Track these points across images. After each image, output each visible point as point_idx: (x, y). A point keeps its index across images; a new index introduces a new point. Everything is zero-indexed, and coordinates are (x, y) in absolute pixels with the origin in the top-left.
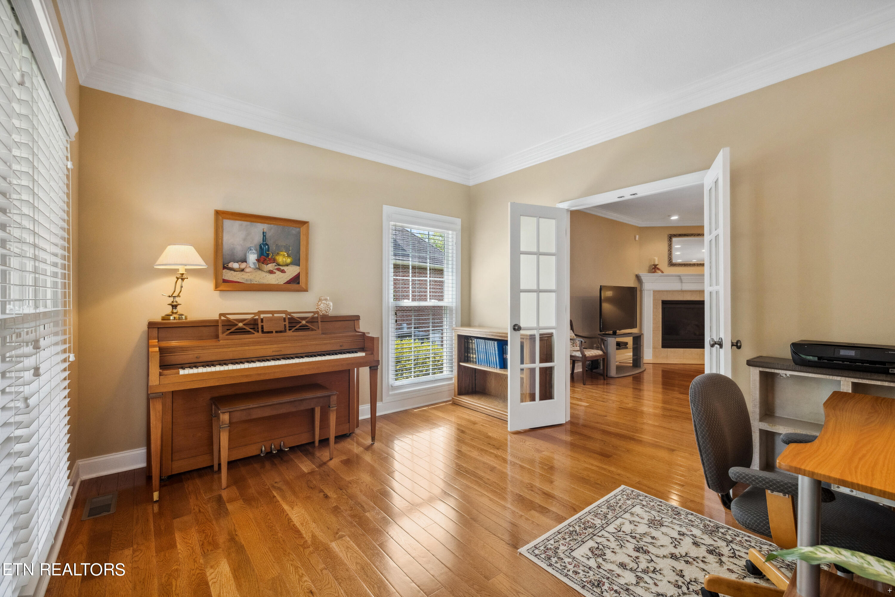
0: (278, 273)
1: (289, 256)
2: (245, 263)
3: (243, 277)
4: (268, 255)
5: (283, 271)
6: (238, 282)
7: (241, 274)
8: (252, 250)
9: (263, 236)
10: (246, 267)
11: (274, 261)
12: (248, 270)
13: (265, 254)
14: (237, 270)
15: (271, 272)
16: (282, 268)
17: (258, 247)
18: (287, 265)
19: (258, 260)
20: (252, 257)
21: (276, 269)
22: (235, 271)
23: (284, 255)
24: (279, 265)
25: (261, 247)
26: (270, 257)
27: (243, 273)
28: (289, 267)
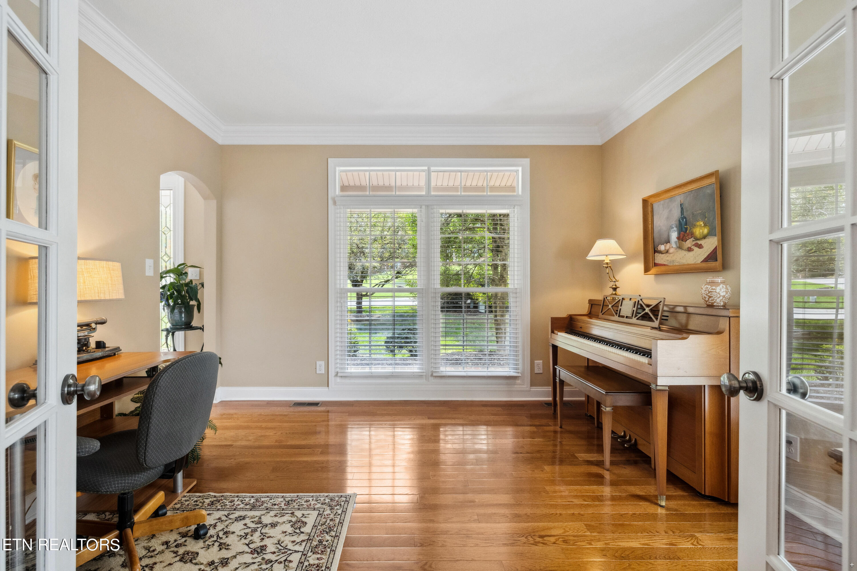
0: (696, 249)
1: (705, 225)
2: (669, 244)
3: (667, 258)
4: (686, 229)
5: (700, 246)
6: (665, 265)
7: (666, 255)
8: (673, 228)
9: (681, 208)
10: (670, 248)
11: (692, 235)
12: (671, 251)
13: (684, 229)
14: (663, 252)
15: (690, 250)
16: (699, 242)
17: (677, 223)
18: (704, 237)
19: (678, 238)
20: (674, 236)
21: (693, 245)
22: (662, 253)
23: (700, 225)
24: (697, 239)
25: (679, 221)
26: (688, 232)
27: (667, 254)
28: (706, 240)
